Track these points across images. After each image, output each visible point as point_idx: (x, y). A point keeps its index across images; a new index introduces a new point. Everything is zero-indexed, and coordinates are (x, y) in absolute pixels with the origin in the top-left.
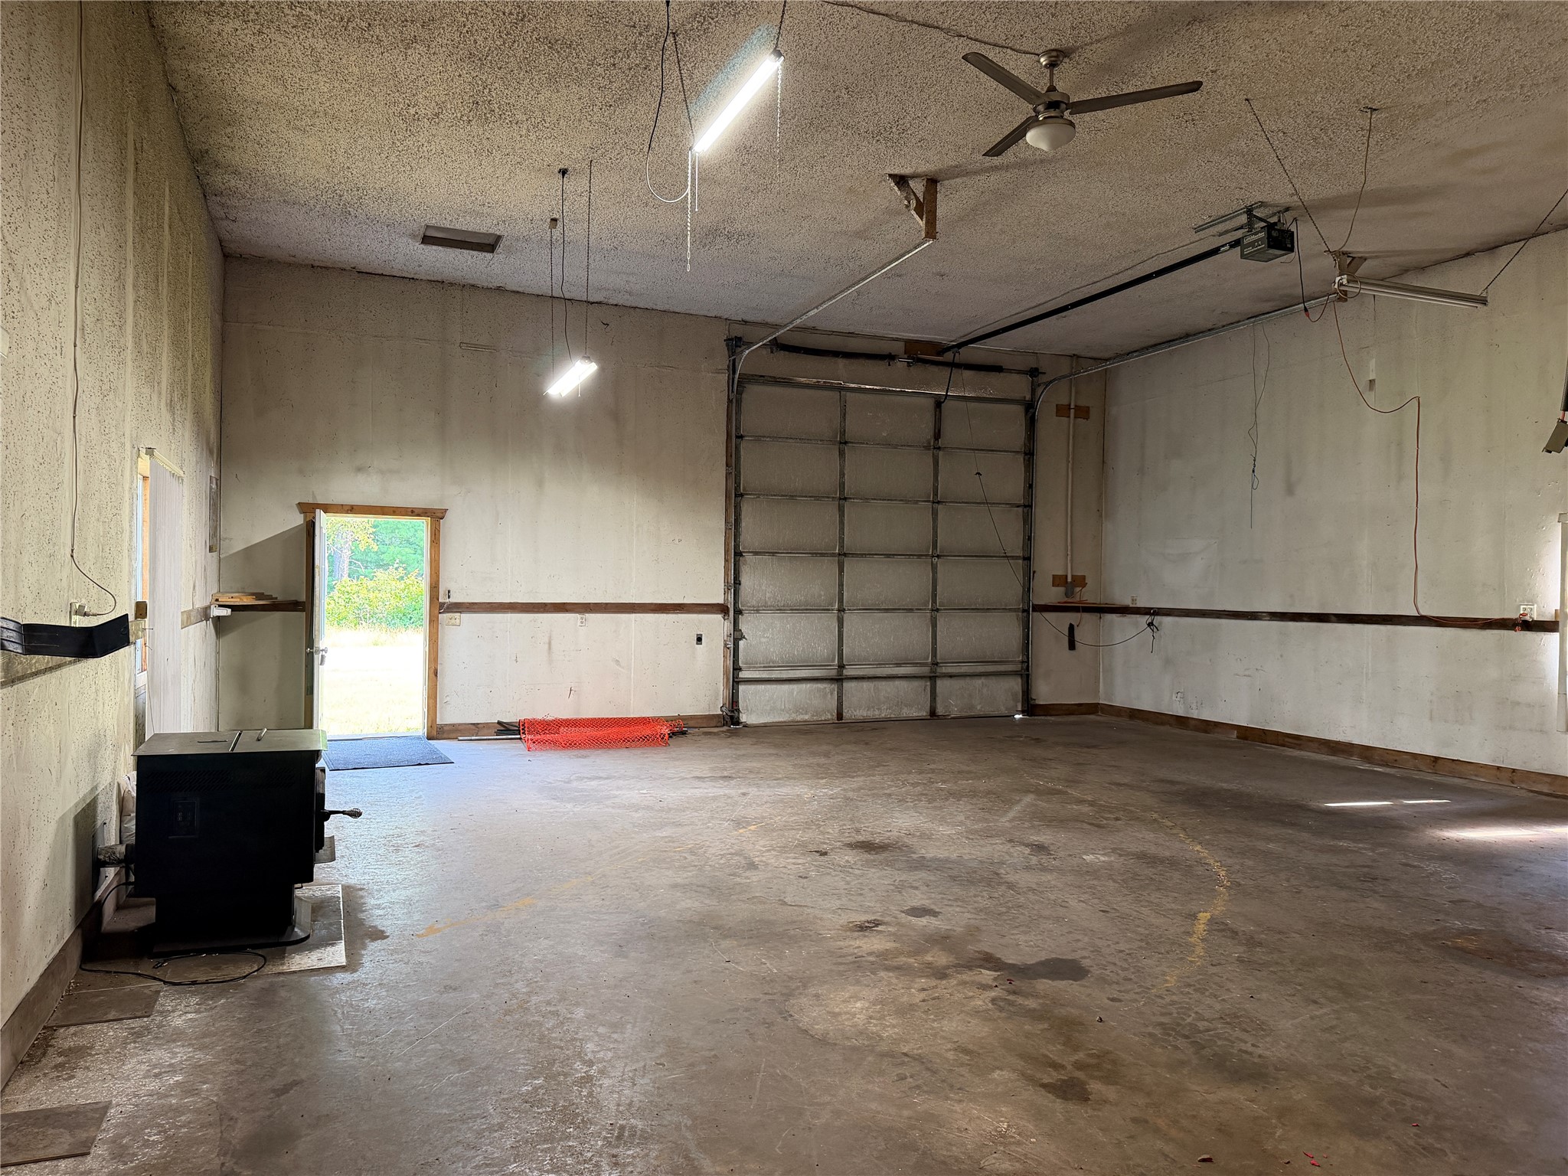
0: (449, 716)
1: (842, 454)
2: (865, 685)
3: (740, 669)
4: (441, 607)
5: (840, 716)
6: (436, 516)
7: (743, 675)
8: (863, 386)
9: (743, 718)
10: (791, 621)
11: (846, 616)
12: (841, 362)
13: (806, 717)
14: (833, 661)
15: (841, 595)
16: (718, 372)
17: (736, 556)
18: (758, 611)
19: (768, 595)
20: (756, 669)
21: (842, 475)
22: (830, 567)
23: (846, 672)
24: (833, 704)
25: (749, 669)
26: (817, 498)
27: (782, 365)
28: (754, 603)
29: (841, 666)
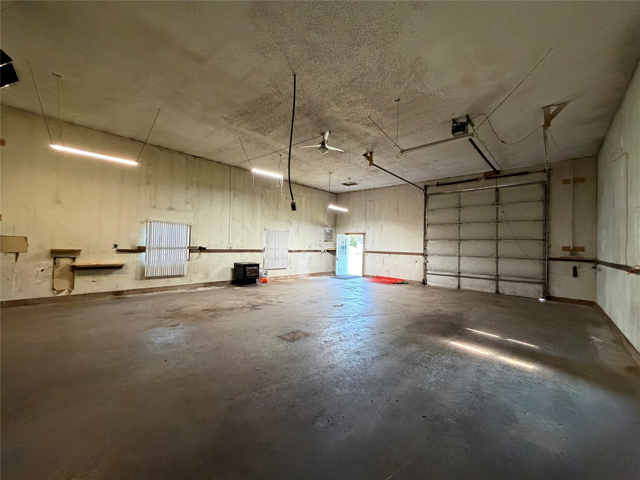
0: (366, 274)
1: (459, 211)
2: (468, 279)
3: (427, 270)
4: (366, 252)
5: (459, 287)
6: (364, 234)
7: (428, 272)
8: (468, 190)
9: (428, 283)
10: (442, 258)
11: (461, 258)
12: (460, 184)
13: (448, 286)
14: (457, 271)
15: (459, 251)
16: (422, 195)
17: (425, 241)
18: (432, 255)
19: (435, 251)
20: (432, 271)
21: (459, 217)
22: (456, 244)
23: (462, 275)
24: (457, 283)
25: (429, 270)
26: (451, 224)
27: (440, 189)
28: (431, 253)
29: (459, 273)
